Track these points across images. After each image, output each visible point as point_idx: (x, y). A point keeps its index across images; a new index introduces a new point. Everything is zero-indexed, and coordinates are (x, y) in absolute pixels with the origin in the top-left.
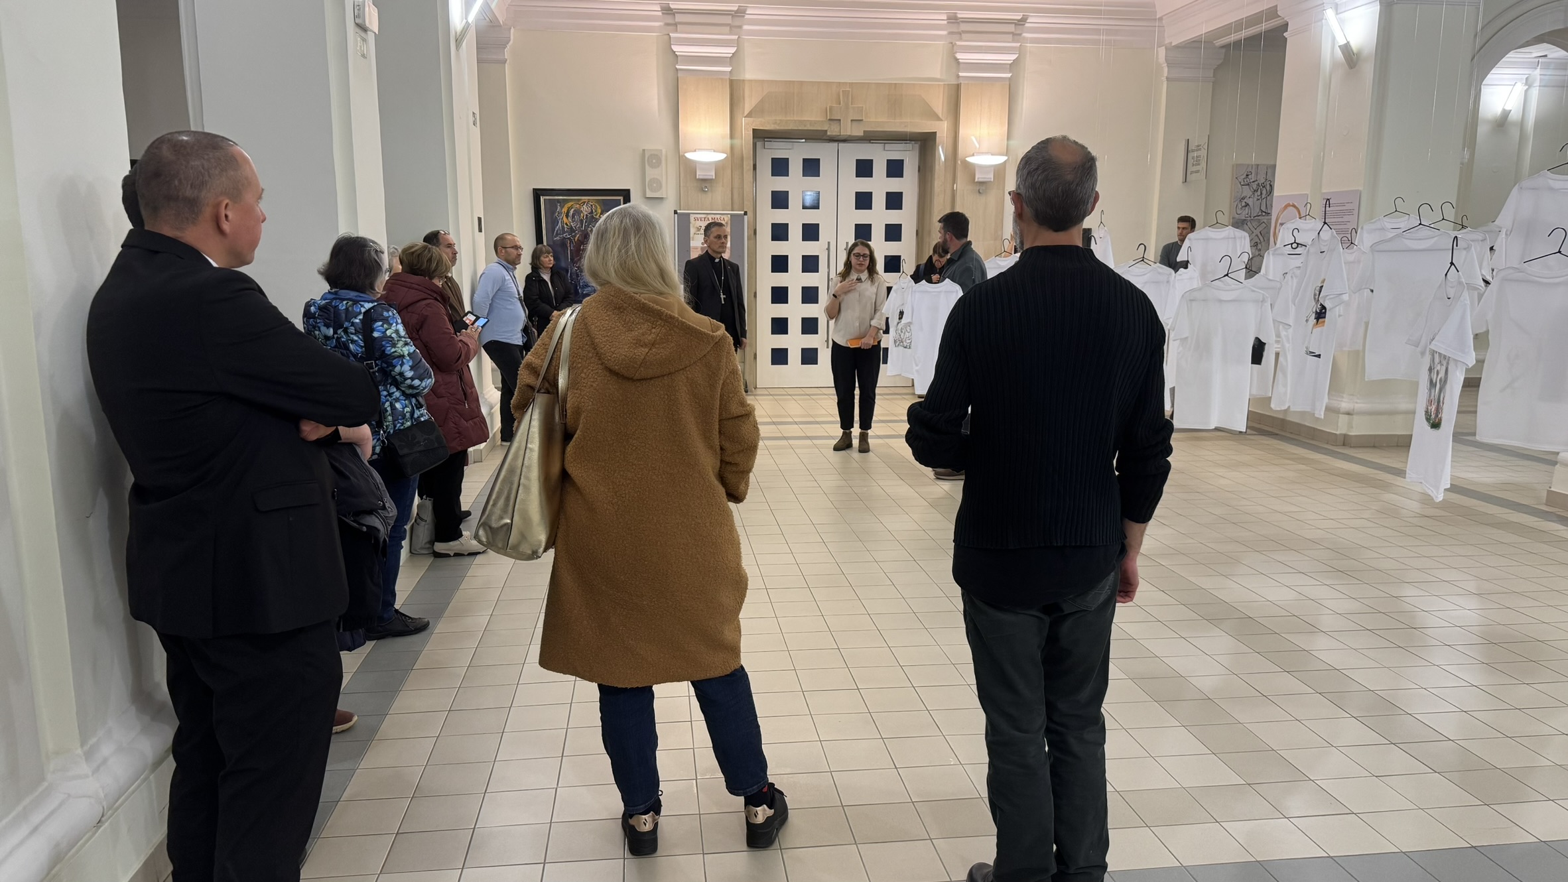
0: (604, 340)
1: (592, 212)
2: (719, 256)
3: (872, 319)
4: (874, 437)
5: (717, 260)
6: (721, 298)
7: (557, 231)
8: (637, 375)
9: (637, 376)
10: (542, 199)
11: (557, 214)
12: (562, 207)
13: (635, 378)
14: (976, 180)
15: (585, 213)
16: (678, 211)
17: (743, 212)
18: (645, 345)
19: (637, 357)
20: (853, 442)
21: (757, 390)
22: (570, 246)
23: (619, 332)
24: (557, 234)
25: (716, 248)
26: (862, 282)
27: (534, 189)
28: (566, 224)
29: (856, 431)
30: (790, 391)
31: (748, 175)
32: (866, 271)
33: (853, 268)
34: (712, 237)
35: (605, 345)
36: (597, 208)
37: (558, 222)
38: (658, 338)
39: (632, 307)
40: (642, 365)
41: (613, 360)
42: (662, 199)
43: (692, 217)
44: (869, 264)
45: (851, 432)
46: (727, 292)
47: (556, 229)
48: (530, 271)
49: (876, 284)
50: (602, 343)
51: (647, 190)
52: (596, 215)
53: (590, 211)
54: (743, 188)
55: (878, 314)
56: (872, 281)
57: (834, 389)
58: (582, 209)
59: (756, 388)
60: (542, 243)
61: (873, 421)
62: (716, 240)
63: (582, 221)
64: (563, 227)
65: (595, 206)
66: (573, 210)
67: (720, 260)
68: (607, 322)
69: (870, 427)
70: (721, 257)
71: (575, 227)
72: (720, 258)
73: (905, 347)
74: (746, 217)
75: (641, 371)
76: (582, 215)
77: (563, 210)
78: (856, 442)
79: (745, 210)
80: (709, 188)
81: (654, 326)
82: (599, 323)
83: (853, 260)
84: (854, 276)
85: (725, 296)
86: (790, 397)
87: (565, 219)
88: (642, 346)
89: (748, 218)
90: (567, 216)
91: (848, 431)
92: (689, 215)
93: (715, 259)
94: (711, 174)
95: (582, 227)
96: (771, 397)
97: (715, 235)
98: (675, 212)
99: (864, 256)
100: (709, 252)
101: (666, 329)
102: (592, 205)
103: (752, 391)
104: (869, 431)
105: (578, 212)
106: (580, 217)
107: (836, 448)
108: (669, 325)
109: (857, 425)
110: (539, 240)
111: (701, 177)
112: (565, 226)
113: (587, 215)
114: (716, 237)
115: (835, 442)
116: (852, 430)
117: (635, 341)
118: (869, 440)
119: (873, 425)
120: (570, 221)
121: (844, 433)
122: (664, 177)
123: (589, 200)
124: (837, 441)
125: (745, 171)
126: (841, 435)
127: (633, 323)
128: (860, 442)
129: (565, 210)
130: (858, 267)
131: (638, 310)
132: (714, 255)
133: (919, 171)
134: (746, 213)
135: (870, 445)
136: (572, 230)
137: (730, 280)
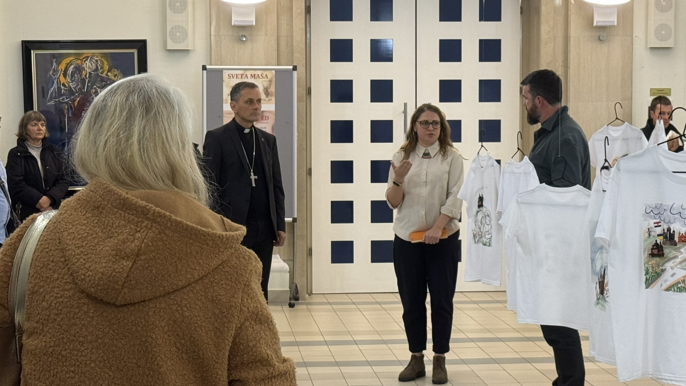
0: (77, 251)
1: (97, 69)
2: (250, 125)
3: (442, 204)
4: (454, 362)
5: (247, 131)
6: (251, 179)
7: (52, 94)
8: (119, 298)
9: (120, 301)
10: (33, 53)
11: (51, 72)
12: (59, 64)
13: (118, 303)
14: (595, 24)
15: (88, 71)
16: (208, 67)
17: (291, 67)
18: (127, 257)
19: (118, 275)
20: (426, 370)
21: (314, 296)
22: (68, 112)
23: (96, 241)
24: (51, 99)
25: (246, 115)
26: (431, 157)
27: (23, 41)
28: (64, 85)
29: (429, 354)
30: (355, 299)
31: (299, 21)
32: (437, 143)
33: (419, 140)
34: (241, 102)
35: (79, 260)
36: (103, 64)
37: (53, 82)
38: (143, 245)
39: (112, 204)
40: (126, 285)
41: (87, 279)
42: (187, 51)
43: (226, 74)
44: (441, 134)
45: (423, 356)
46: (260, 171)
47: (50, 92)
48: (15, 145)
49: (449, 159)
50: (74, 255)
51: (169, 40)
52: (102, 73)
53: (94, 67)
54: (292, 36)
55: (451, 198)
56: (443, 156)
57: (398, 296)
58: (84, 66)
59: (311, 294)
60: (32, 109)
61: (450, 341)
62: (246, 106)
63: (83, 81)
64: (59, 89)
65: (102, 62)
66: (72, 67)
67: (251, 131)
68: (84, 227)
69: (447, 349)
70: (253, 126)
71: (75, 88)
72: (251, 128)
73: (485, 245)
74: (295, 73)
75: (125, 293)
76: (84, 73)
77: (60, 67)
78: (429, 369)
79: (295, 65)
80: (249, 38)
81: (138, 229)
82: (74, 228)
83: (419, 128)
84: (421, 150)
85: (256, 177)
86: (354, 306)
87: (62, 78)
88: (123, 258)
89: (298, 74)
90: (65, 75)
91: (417, 354)
92: (221, 71)
93: (244, 129)
94: (252, 20)
95: (84, 88)
96: (329, 307)
97: (246, 99)
98: (204, 68)
99: (434, 123)
100: (238, 120)
101: (154, 232)
102: (97, 61)
103: (304, 299)
104: (446, 355)
105: (79, 69)
106: (81, 76)
107: (403, 378)
108: (158, 227)
109: (430, 345)
110: (28, 104)
111: (237, 24)
112: (62, 87)
113: (90, 73)
114: (246, 102)
115: (401, 369)
116: (424, 352)
117: (114, 252)
118: (447, 367)
119: (451, 345)
120: (69, 80)
121: (413, 357)
122: (190, 25)
123: (93, 55)
124: (405, 367)
125: (294, 16)
126: (409, 359)
127: (112, 227)
128: (434, 369)
129: (62, 66)
130: (427, 138)
131: (118, 209)
132: (243, 124)
133: (521, 13)
134: (295, 68)
135: (448, 373)
136: (71, 92)
137: (264, 158)
